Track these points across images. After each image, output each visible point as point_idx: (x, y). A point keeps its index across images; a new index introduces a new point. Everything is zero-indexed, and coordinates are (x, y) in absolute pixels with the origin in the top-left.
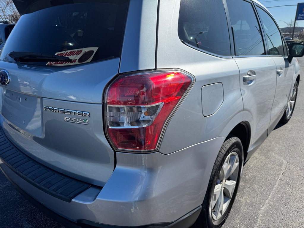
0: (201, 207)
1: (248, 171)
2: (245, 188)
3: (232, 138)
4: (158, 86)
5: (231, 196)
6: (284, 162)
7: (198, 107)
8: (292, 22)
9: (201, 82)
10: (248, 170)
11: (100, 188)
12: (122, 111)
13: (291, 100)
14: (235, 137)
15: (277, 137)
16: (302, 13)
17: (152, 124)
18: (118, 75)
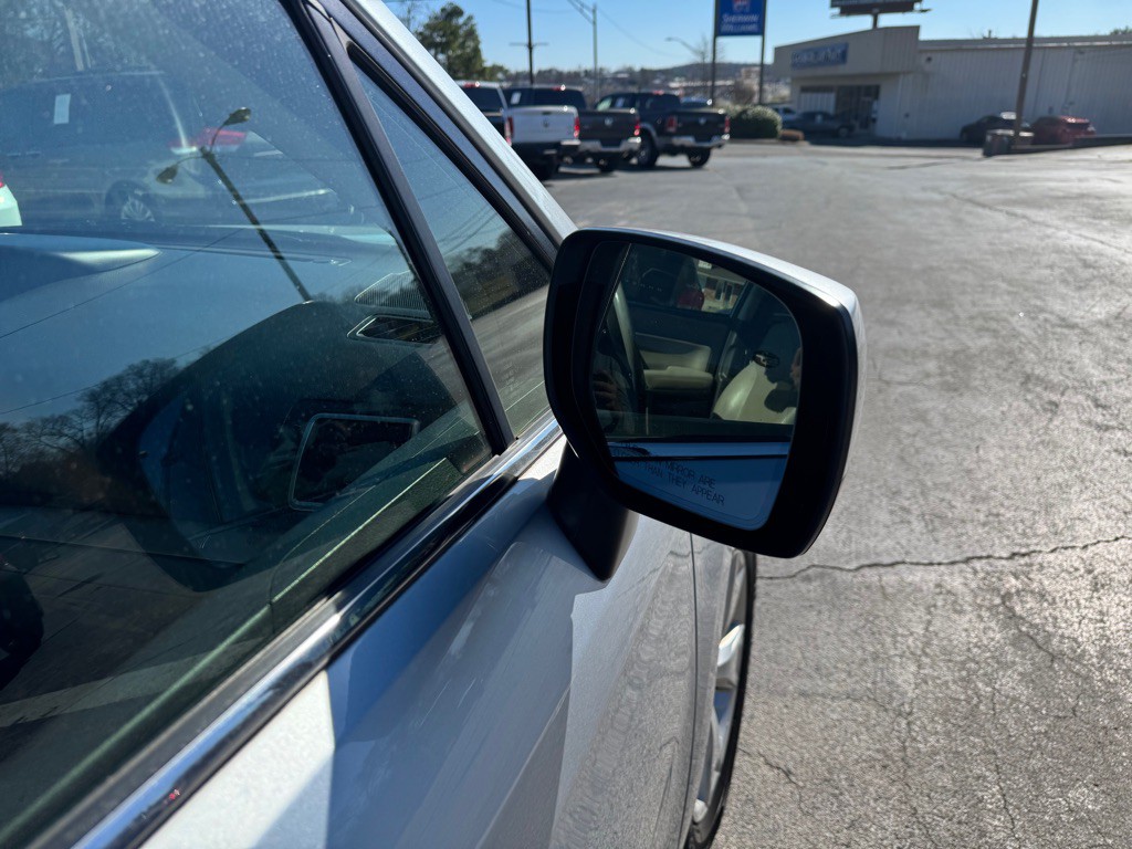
8: (707, 43)
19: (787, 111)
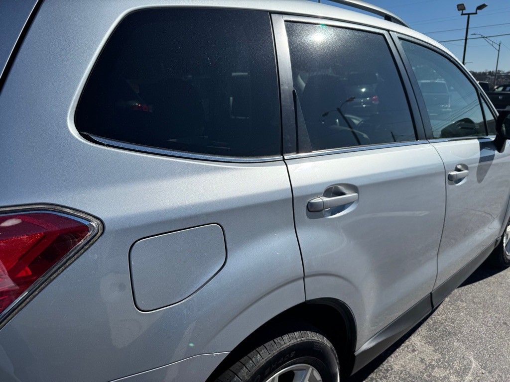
6: (474, 365)
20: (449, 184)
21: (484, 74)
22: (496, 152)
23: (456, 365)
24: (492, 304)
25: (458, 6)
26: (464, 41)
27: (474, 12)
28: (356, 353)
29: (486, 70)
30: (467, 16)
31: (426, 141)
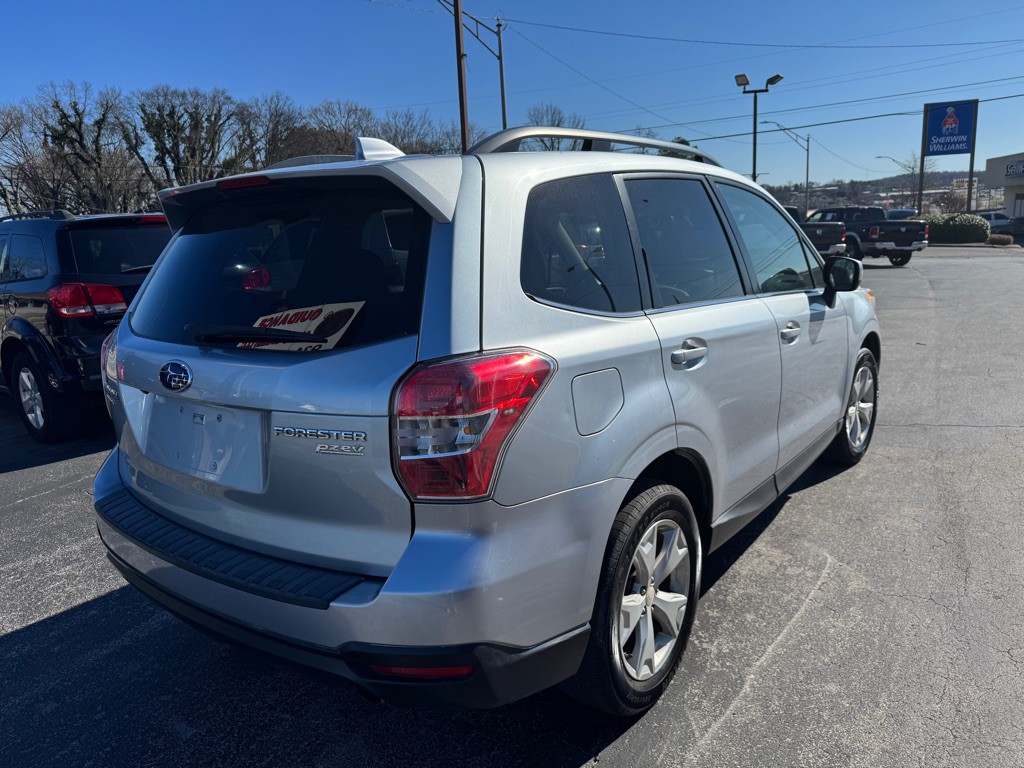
0: (588, 626)
1: (734, 586)
2: (721, 623)
3: (660, 487)
4: (488, 379)
5: (677, 633)
6: (829, 560)
7: (567, 418)
8: (915, 161)
9: (569, 369)
10: (734, 582)
11: (382, 580)
12: (422, 427)
13: (863, 401)
14: (667, 486)
15: (823, 501)
16: (940, 135)
17: (478, 449)
18: (416, 364)
19: (998, 217)
20: (783, 343)
21: (787, 189)
22: (827, 308)
23: (811, 562)
24: (841, 503)
25: (737, 77)
26: (752, 136)
27: (764, 88)
28: (713, 525)
29: (790, 182)
30: (753, 94)
31: (753, 296)
